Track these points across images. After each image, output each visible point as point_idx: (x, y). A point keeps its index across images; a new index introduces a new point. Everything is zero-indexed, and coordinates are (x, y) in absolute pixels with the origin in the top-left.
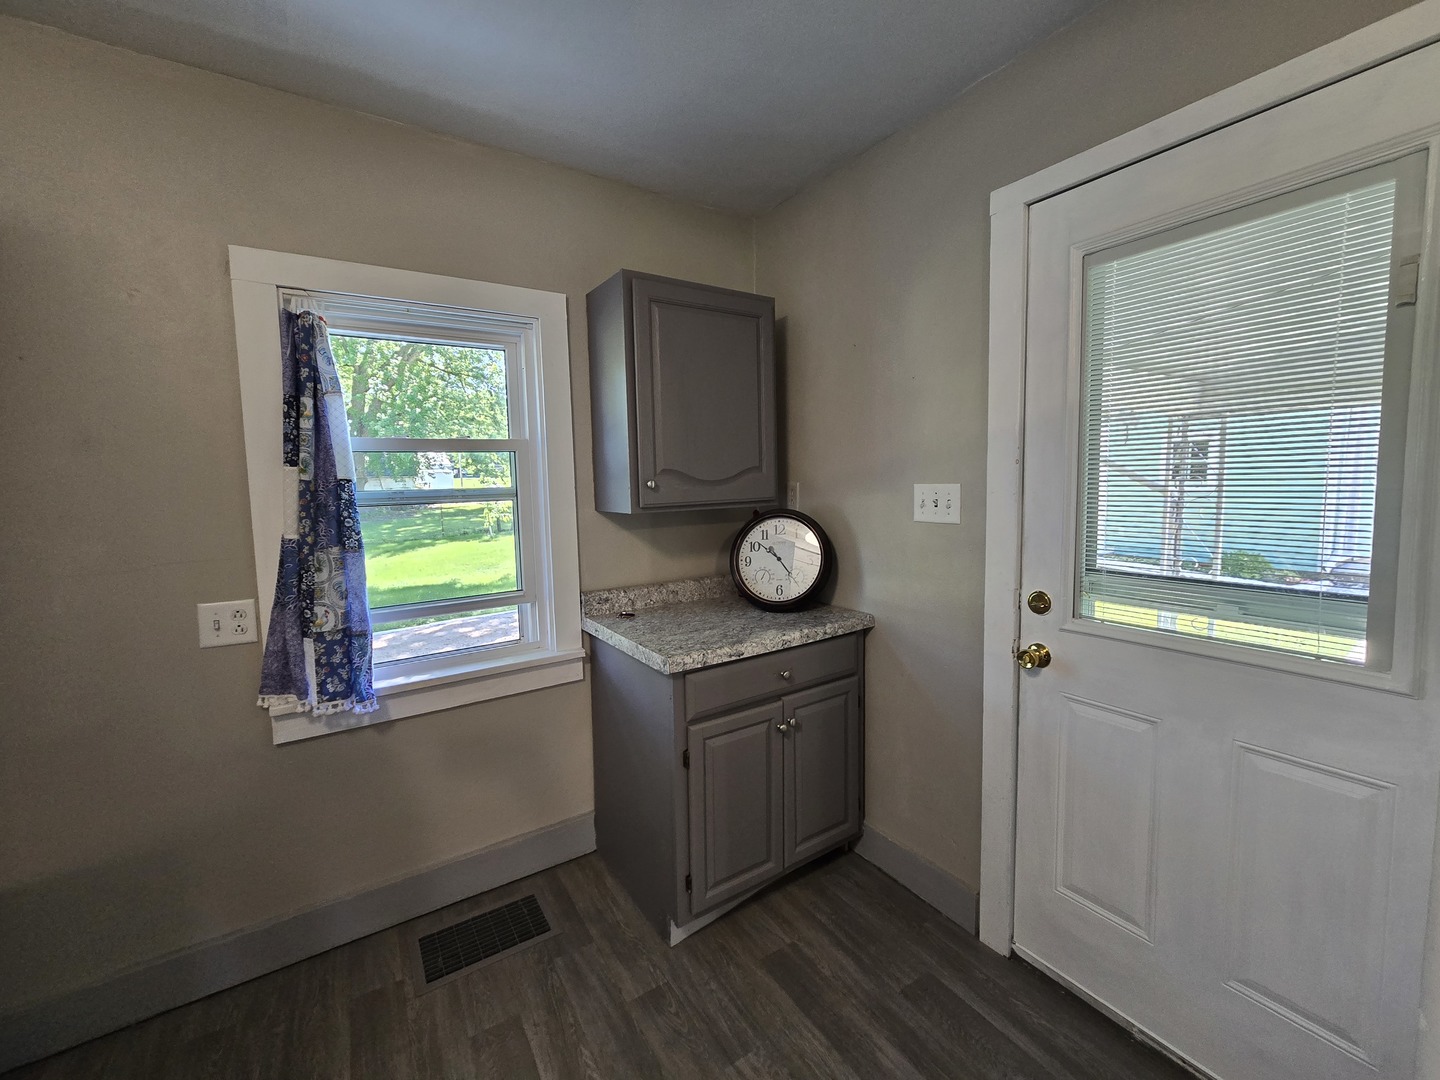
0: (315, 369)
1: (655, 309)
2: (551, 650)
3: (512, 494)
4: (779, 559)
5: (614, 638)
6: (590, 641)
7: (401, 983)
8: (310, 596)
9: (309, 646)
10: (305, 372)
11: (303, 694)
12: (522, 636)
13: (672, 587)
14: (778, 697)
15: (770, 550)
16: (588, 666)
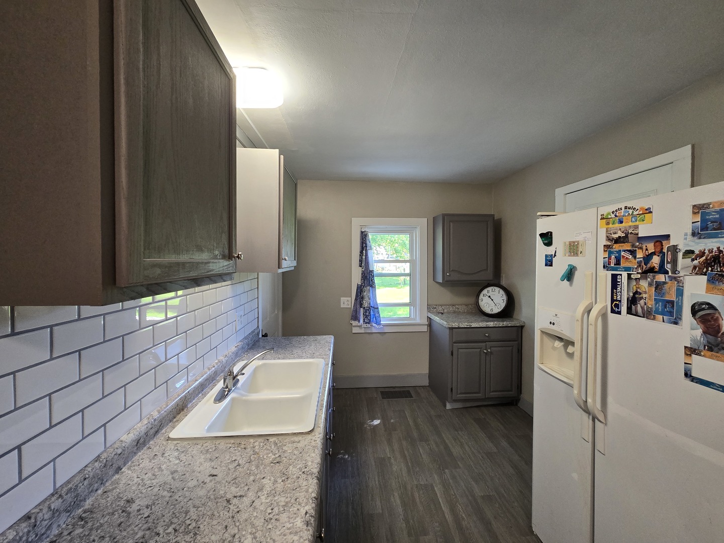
0: (366, 244)
1: (451, 224)
2: (418, 321)
3: (409, 275)
4: (492, 300)
5: (436, 319)
6: (429, 319)
7: (377, 398)
8: (362, 298)
9: (362, 309)
10: (364, 245)
11: (359, 321)
12: (410, 316)
13: (457, 306)
14: (485, 342)
15: (489, 297)
16: (429, 328)
